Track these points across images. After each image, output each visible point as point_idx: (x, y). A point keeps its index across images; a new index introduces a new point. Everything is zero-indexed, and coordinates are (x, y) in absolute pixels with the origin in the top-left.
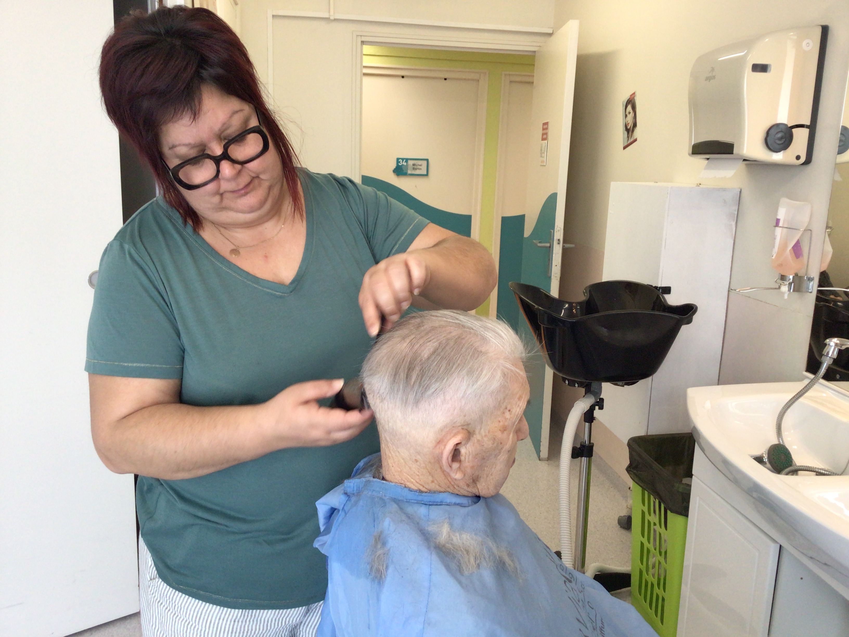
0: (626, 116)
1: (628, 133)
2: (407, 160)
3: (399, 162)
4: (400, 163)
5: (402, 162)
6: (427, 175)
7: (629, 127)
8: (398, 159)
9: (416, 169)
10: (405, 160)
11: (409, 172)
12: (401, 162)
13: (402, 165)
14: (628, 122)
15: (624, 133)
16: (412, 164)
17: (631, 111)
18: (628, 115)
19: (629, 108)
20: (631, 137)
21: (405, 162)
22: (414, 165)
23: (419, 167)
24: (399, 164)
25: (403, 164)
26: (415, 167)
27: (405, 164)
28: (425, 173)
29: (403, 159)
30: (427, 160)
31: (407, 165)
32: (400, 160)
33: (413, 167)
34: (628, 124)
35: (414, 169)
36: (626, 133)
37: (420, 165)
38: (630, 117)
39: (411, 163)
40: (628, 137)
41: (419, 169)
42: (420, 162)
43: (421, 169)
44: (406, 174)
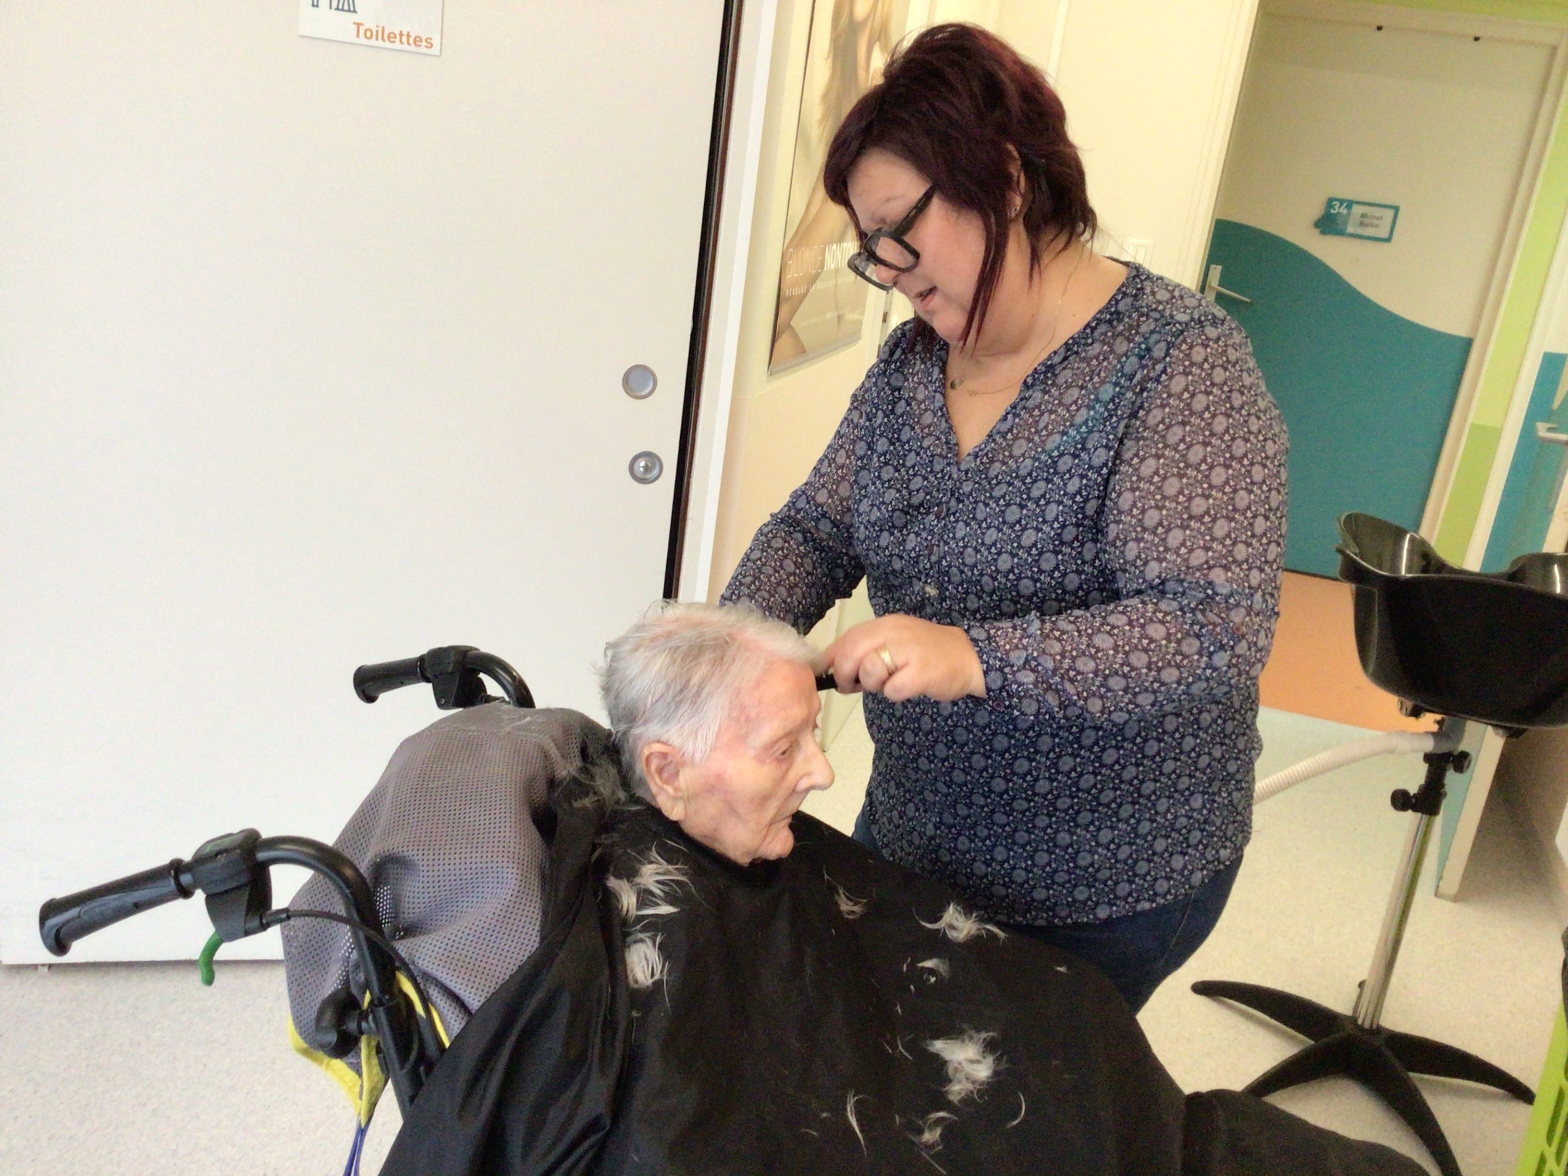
2: (1350, 204)
3: (1333, 207)
4: (1335, 209)
5: (1339, 207)
6: (1389, 240)
8: (1331, 200)
9: (1366, 225)
10: (1345, 204)
11: (1350, 229)
12: (1337, 207)
13: (1338, 213)
16: (1359, 214)
21: (1345, 207)
22: (1363, 216)
23: (1375, 222)
24: (1332, 211)
25: (1341, 210)
26: (1366, 221)
27: (1345, 212)
28: (1385, 234)
29: (1341, 202)
30: (1396, 209)
31: (1348, 214)
32: (1334, 203)
33: (1362, 219)
35: (1362, 224)
37: (1378, 218)
39: (1357, 210)
41: (1372, 225)
42: (1377, 212)
43: (1377, 226)
44: (1341, 233)
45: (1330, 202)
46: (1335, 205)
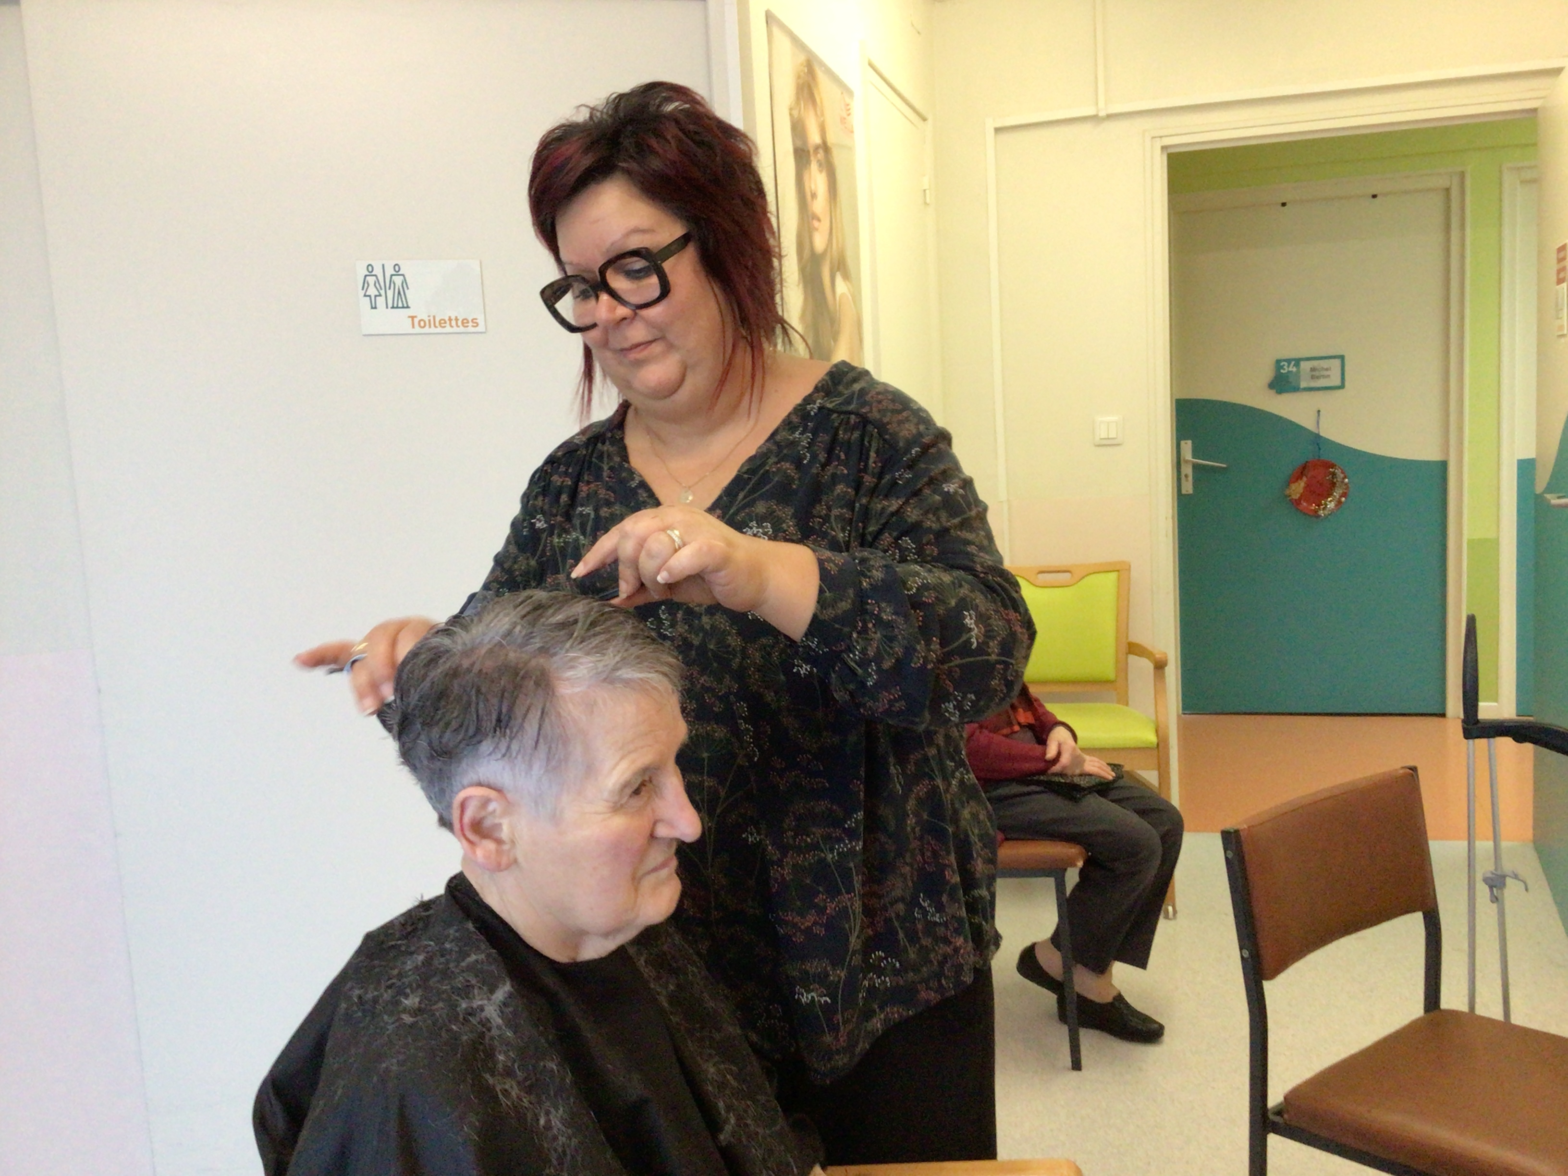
2: (1298, 361)
3: (1282, 367)
4: (1284, 369)
5: (1288, 367)
6: (1342, 386)
8: (1278, 362)
9: (1318, 378)
10: (1293, 363)
11: (1303, 385)
12: (1285, 367)
13: (1289, 372)
16: (1309, 369)
21: (1294, 365)
22: (1313, 369)
23: (1325, 373)
24: (1282, 371)
25: (1290, 369)
26: (1316, 373)
27: (1294, 369)
28: (1338, 382)
29: (1289, 361)
30: (1342, 358)
31: (1298, 372)
32: (1282, 364)
33: (1314, 373)
35: (1313, 377)
37: (1327, 369)
39: (1305, 366)
41: (1325, 377)
42: (1324, 364)
43: (1328, 376)
44: (1296, 389)
46: (1284, 365)
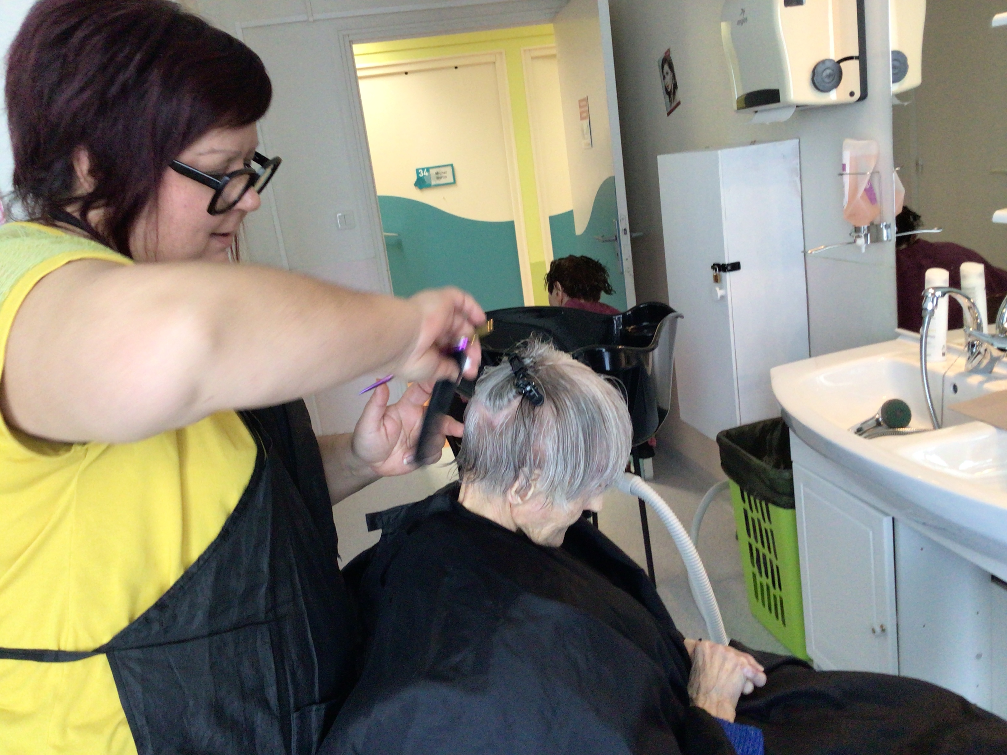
0: (664, 77)
1: (670, 97)
2: (428, 169)
3: (420, 173)
4: (421, 174)
5: (423, 173)
6: (455, 182)
7: (669, 90)
9: (440, 178)
10: (425, 170)
11: (433, 183)
13: (424, 176)
14: (668, 84)
15: (665, 98)
16: (435, 174)
17: (669, 71)
18: (666, 77)
19: (666, 67)
20: (674, 101)
21: (427, 171)
22: (437, 173)
23: (445, 175)
24: (420, 176)
25: (425, 174)
26: (439, 176)
27: (427, 174)
28: (452, 181)
29: (423, 169)
30: (452, 165)
31: (429, 175)
33: (437, 176)
34: (668, 86)
35: (438, 178)
36: (667, 96)
37: (445, 173)
38: (669, 78)
39: (433, 172)
40: (670, 101)
41: (444, 178)
42: (443, 170)
43: (446, 177)
44: (430, 186)
45: (417, 170)
46: (421, 172)
